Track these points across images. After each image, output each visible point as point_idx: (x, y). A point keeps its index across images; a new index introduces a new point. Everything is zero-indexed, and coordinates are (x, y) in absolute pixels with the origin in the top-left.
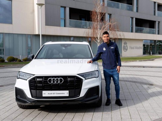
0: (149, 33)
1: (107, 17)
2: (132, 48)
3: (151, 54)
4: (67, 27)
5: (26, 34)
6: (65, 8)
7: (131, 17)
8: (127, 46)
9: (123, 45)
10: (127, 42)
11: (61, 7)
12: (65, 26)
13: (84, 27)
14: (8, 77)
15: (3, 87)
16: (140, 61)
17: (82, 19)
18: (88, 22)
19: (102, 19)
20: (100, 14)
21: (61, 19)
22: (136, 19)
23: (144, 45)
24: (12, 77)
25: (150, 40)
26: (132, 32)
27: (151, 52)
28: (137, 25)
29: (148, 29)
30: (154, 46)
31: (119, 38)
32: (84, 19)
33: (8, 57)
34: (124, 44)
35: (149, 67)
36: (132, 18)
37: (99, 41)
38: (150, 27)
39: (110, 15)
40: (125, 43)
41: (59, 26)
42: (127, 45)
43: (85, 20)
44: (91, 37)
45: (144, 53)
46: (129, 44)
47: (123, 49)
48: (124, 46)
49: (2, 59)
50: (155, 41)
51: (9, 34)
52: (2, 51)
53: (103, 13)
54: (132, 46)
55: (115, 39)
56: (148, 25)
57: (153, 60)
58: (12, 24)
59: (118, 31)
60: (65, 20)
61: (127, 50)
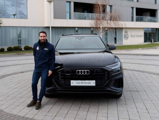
0: (151, 21)
1: (108, 9)
2: (132, 36)
3: (153, 42)
4: (73, 19)
5: (38, 27)
6: (70, 2)
7: (131, 7)
8: (128, 35)
9: (124, 33)
10: (128, 31)
11: (67, 2)
12: (70, 19)
13: (87, 18)
14: (26, 64)
15: (23, 73)
16: (142, 49)
18: (90, 14)
19: (104, 11)
20: (103, 6)
21: (67, 12)
22: (137, 9)
23: (145, 33)
24: (29, 64)
25: (151, 28)
26: (132, 21)
27: (153, 40)
28: (137, 14)
29: (149, 18)
30: (155, 34)
31: (121, 27)
32: (87, 11)
33: (25, 46)
34: (125, 32)
35: (153, 56)
36: (133, 8)
37: (101, 31)
38: (151, 16)
39: (111, 6)
40: (126, 32)
41: (65, 18)
42: (128, 33)
43: (88, 13)
44: (94, 28)
45: (145, 41)
46: (130, 33)
47: (124, 38)
48: (125, 35)
49: (20, 48)
50: (156, 29)
51: (25, 27)
52: (20, 41)
53: (105, 5)
54: (133, 34)
55: (116, 29)
56: (149, 14)
57: (155, 48)
58: (27, 18)
59: (120, 21)
60: (70, 13)
61: (128, 38)
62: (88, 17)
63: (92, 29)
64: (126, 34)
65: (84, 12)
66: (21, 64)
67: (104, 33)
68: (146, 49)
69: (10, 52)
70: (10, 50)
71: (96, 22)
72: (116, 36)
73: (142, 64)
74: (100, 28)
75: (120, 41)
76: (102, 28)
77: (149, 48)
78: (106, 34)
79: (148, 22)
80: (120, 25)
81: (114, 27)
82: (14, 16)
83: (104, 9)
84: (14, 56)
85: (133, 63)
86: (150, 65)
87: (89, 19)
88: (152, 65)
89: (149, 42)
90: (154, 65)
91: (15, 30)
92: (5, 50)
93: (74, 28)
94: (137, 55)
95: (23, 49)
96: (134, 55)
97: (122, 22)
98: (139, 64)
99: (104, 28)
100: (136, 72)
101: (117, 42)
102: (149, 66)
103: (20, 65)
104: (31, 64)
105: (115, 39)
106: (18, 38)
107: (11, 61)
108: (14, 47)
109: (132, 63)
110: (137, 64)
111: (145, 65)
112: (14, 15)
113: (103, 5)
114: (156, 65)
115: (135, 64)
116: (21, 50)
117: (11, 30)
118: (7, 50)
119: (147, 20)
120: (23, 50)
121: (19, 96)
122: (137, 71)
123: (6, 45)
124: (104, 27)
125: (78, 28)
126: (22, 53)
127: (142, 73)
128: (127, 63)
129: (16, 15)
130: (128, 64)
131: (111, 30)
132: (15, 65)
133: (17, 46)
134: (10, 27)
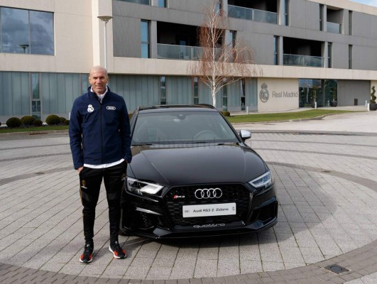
0: (312, 64)
1: (228, 37)
2: (276, 95)
3: (316, 106)
4: (154, 58)
5: (79, 74)
6: (149, 22)
7: (275, 36)
8: (267, 92)
9: (259, 89)
10: (268, 83)
11: (143, 20)
12: (149, 57)
13: (185, 57)
14: (50, 155)
15: (41, 176)
16: (294, 121)
17: (181, 42)
18: (192, 48)
19: (220, 42)
21: (143, 43)
22: (285, 39)
23: (301, 89)
24: (58, 154)
25: (313, 79)
26: (277, 63)
27: (316, 103)
28: (285, 51)
29: (308, 58)
30: (320, 92)
31: (252, 75)
32: (184, 42)
33: (48, 115)
34: (262, 87)
35: (315, 134)
36: (277, 37)
37: (214, 85)
38: (312, 54)
39: (234, 33)
40: (264, 87)
41: (139, 56)
42: (268, 89)
43: (187, 45)
44: (198, 77)
45: (301, 105)
46: (271, 88)
47: (261, 98)
48: (262, 92)
49: (37, 119)
50: (323, 80)
51: (49, 73)
52: (36, 105)
53: (220, 30)
54: (278, 91)
55: (244, 79)
56: (308, 50)
57: (320, 119)
58: (53, 55)
59: (251, 63)
60: (149, 46)
61: (267, 98)
62: (187, 55)
63: (196, 80)
64: (264, 90)
65: (178, 43)
66: (39, 156)
67: (219, 88)
68: (302, 120)
69: (14, 129)
70: (14, 124)
71: (204, 65)
72: (244, 94)
73: (294, 151)
74: (211, 77)
75: (252, 104)
76: (216, 77)
77: (308, 120)
78: (225, 90)
79: (308, 65)
80: (252, 71)
81: (240, 75)
82: (24, 48)
83: (220, 38)
84: (23, 138)
85: (276, 150)
86: (307, 152)
87: (190, 59)
88: (311, 152)
89: (308, 106)
90: (315, 153)
91: (25, 79)
92: (2, 126)
93: (158, 77)
94: (284, 132)
95: (44, 123)
96: (278, 132)
97: (256, 65)
98: (286, 150)
99: (219, 78)
100: (280, 167)
101: (247, 108)
102: (306, 154)
103: (35, 157)
104: (61, 154)
105: (243, 100)
106: (34, 97)
107: (15, 148)
108: (23, 118)
109: (273, 150)
110: (283, 150)
111: (299, 154)
112: (25, 46)
113: (217, 30)
114: (318, 153)
115: (280, 150)
116: (39, 124)
117: (16, 79)
118: (6, 125)
119: (305, 62)
120: (44, 126)
121: (30, 224)
122: (283, 165)
123: (4, 115)
124: (220, 75)
125: (167, 76)
126: (41, 132)
127: (291, 169)
128: (263, 149)
129: (28, 46)
130: (265, 151)
131: (233, 81)
132: (24, 158)
133: (31, 115)
134: (13, 74)
